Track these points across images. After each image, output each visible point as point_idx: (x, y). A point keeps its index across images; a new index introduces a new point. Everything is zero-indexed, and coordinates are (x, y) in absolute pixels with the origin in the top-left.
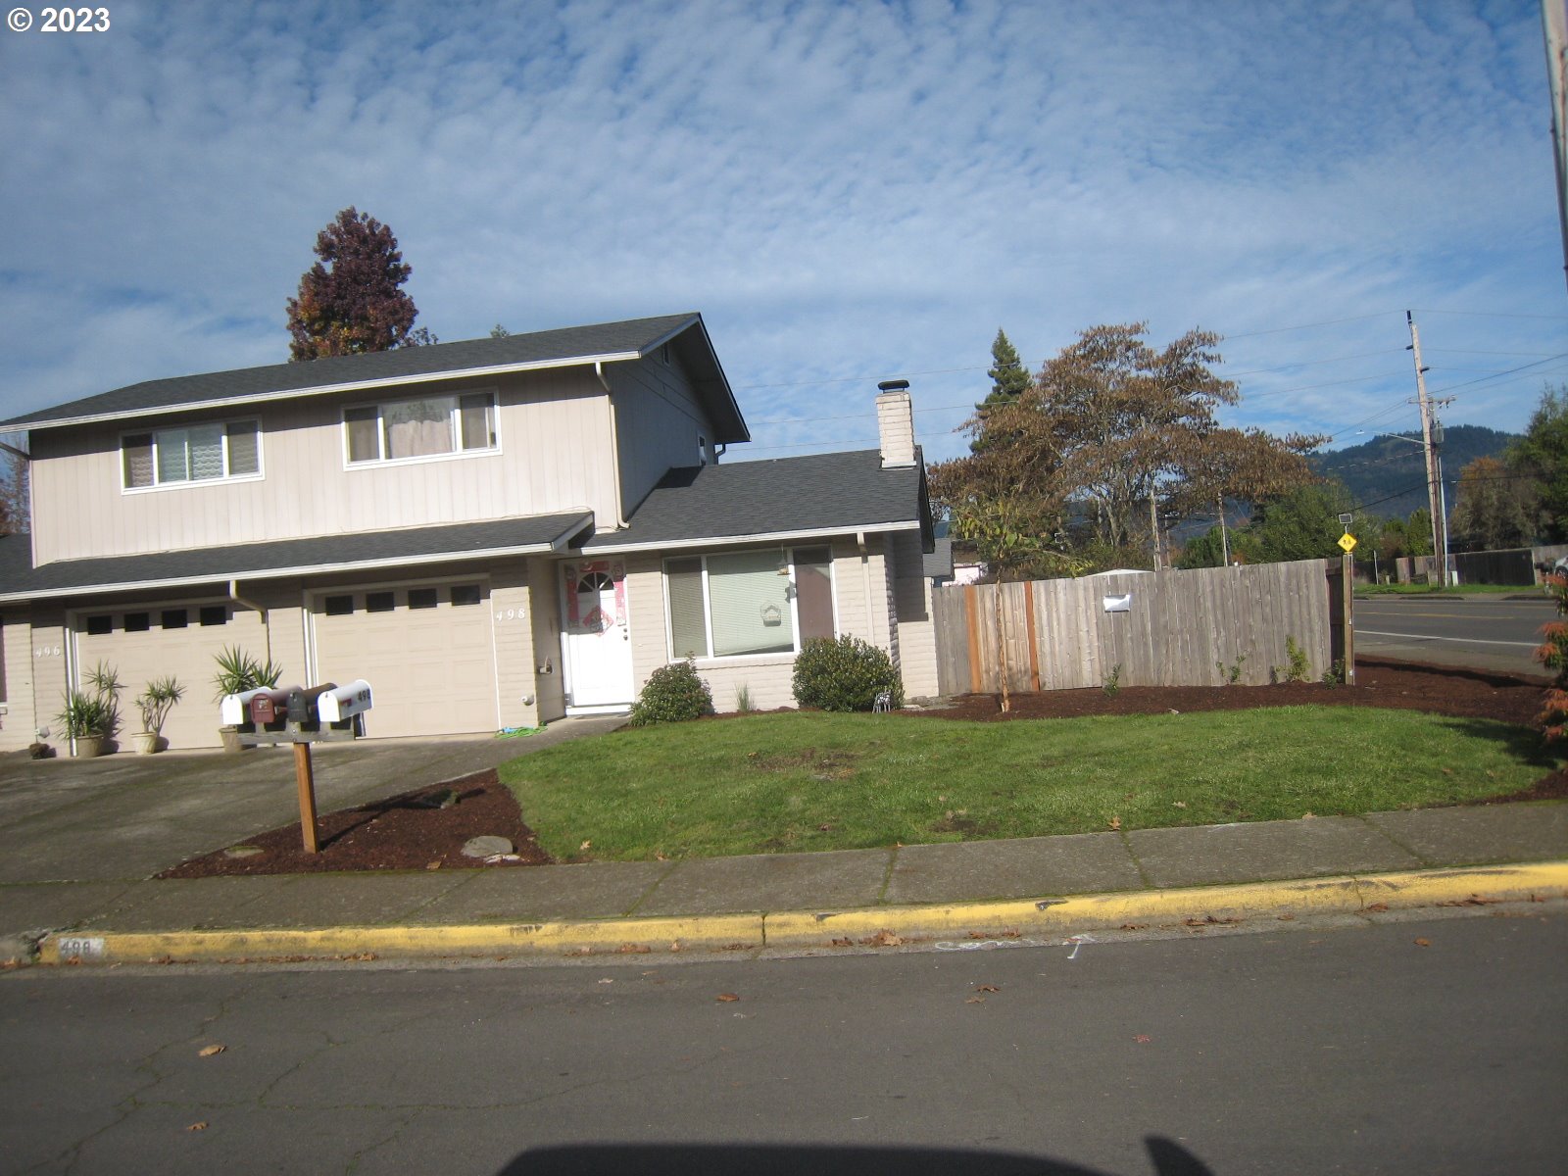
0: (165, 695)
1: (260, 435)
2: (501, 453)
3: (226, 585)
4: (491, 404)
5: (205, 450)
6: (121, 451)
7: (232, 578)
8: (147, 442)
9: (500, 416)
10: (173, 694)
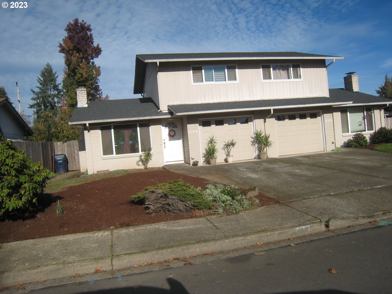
0: (230, 145)
1: (237, 70)
2: (302, 80)
3: (270, 110)
4: (299, 67)
5: (219, 73)
6: (191, 71)
7: (272, 108)
8: (201, 69)
9: (302, 71)
10: (233, 144)
